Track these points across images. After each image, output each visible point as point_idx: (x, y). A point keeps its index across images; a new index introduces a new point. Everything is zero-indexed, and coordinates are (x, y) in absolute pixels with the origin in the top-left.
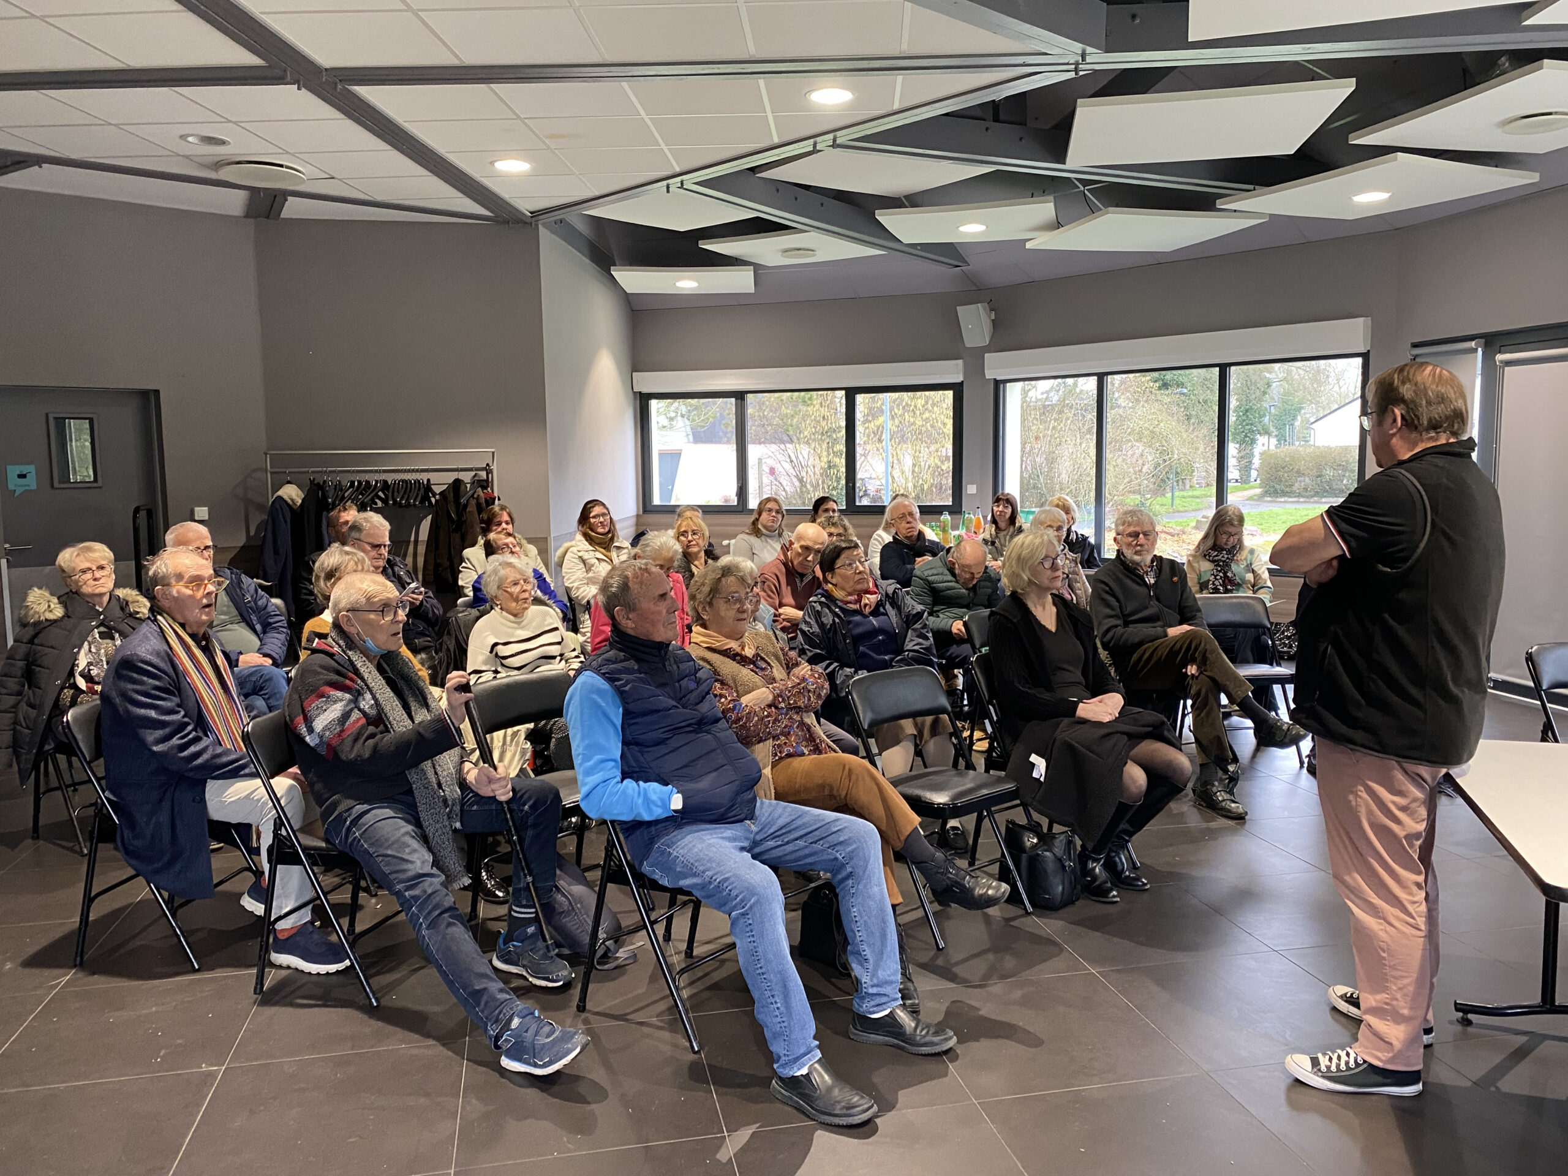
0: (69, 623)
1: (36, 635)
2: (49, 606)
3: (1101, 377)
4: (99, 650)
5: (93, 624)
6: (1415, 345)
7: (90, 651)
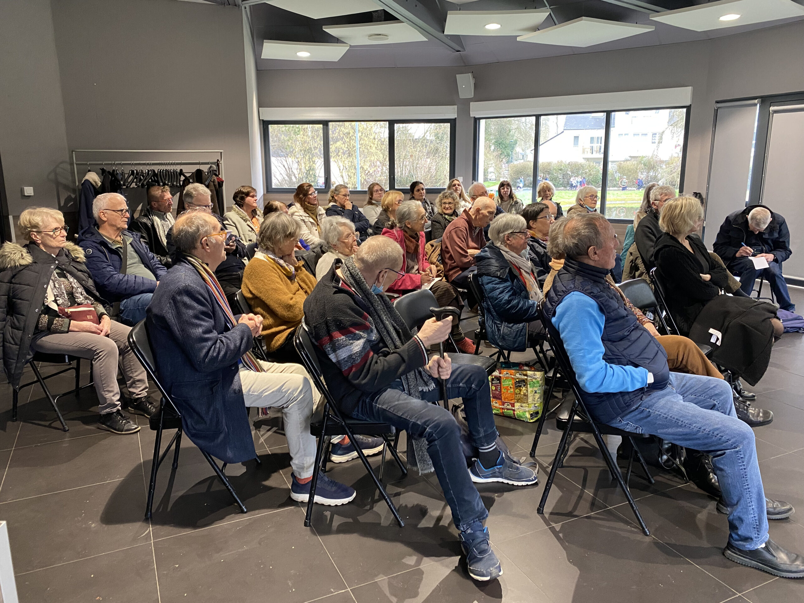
0: (37, 267)
1: (13, 277)
2: (22, 255)
3: (538, 117)
4: (60, 285)
5: (52, 267)
6: (717, 102)
7: (55, 287)
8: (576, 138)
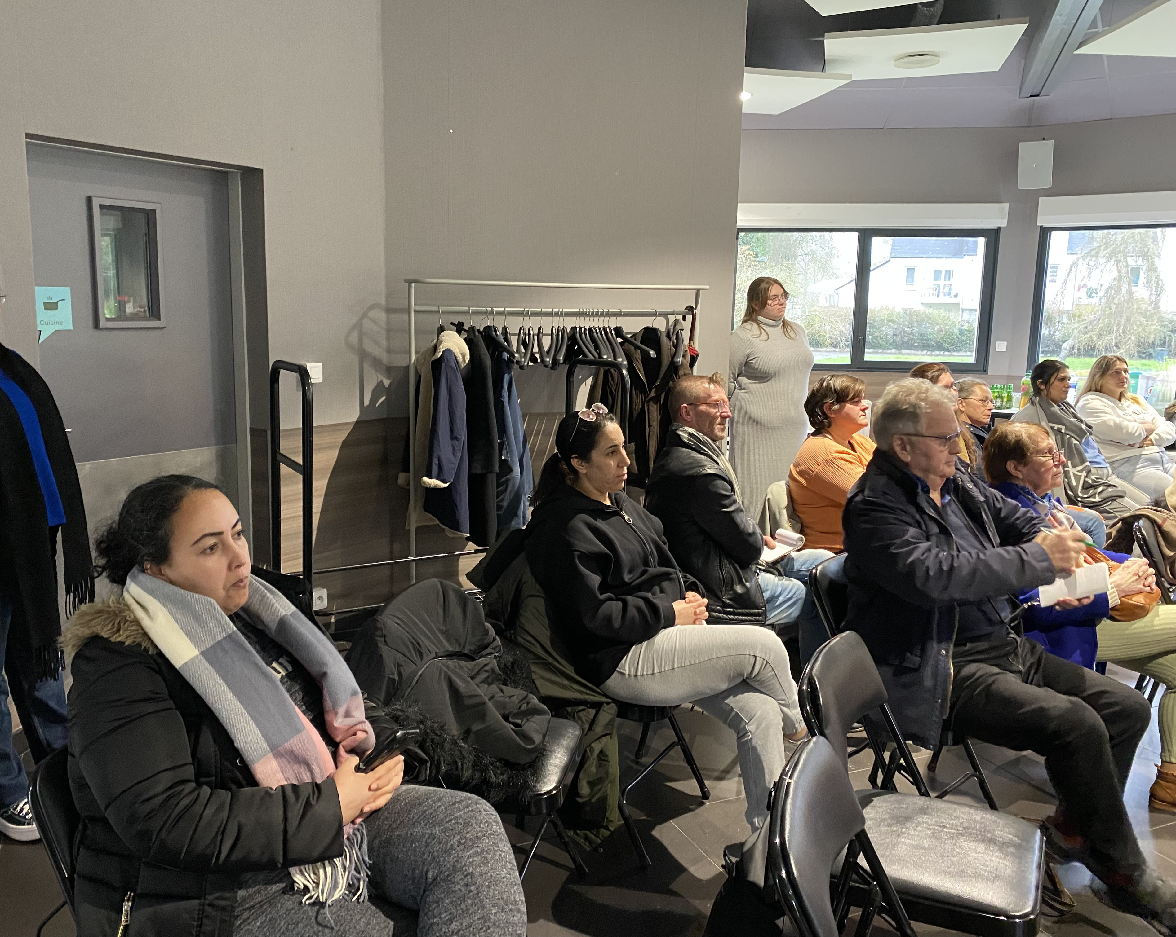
8: (911, 271)
